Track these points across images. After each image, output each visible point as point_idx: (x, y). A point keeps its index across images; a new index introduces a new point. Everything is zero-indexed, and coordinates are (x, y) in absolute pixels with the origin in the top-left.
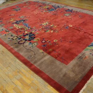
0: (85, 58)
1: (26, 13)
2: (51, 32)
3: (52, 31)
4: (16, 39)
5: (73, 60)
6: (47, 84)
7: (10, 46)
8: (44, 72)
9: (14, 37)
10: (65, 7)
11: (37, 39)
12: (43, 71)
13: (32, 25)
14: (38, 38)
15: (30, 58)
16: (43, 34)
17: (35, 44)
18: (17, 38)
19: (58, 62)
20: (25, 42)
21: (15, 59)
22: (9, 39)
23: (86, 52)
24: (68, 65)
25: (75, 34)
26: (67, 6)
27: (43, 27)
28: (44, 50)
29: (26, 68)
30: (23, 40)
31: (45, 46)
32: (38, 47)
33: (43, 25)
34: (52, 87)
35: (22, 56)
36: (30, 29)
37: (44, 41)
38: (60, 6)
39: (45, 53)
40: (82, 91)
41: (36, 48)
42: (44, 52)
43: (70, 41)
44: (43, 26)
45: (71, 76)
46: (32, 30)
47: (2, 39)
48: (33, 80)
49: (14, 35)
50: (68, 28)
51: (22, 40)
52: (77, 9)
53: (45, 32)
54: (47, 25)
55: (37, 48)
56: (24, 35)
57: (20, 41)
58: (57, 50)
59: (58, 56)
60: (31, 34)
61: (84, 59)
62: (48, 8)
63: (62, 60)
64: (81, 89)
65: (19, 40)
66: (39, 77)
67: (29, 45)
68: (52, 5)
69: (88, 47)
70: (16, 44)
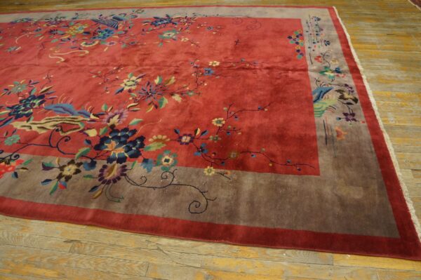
0: (338, 136)
1: (21, 70)
2: (177, 102)
3: (177, 98)
4: (78, 171)
5: (320, 154)
6: (328, 255)
7: (81, 206)
8: (284, 227)
9: (62, 168)
10: (139, 16)
11: (158, 140)
12: (279, 227)
13: (89, 100)
14: (155, 137)
15: (198, 210)
16: (159, 116)
17: (167, 157)
18: (79, 165)
19: (292, 181)
20: (124, 169)
21: (149, 242)
22: (52, 185)
23: (323, 118)
24: (321, 174)
25: (250, 82)
26: (141, 9)
27: (134, 94)
28: (216, 166)
29: (222, 248)
30: (109, 165)
31: (205, 152)
32: (187, 166)
33: (127, 88)
34: (349, 256)
35: (168, 219)
36: (92, 117)
37: (185, 139)
38: (120, 17)
39: (229, 172)
40: (414, 218)
41: (183, 168)
42: (222, 171)
43: (257, 106)
44: (130, 91)
45: (357, 197)
46: (106, 117)
47: (19, 198)
48: (283, 272)
49: (54, 160)
50: (212, 72)
51: (105, 167)
52: (180, 10)
53: (156, 107)
54: (137, 84)
55: (190, 169)
56: (94, 144)
57: (102, 170)
58: (253, 148)
59: (272, 162)
60: (118, 131)
61: (339, 139)
62: (87, 33)
63: (295, 169)
64: (409, 216)
65: (96, 171)
66: (289, 252)
67: (149, 171)
68: (90, 17)
69: (316, 106)
70: (94, 188)
